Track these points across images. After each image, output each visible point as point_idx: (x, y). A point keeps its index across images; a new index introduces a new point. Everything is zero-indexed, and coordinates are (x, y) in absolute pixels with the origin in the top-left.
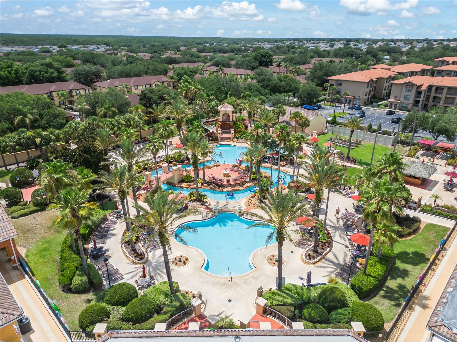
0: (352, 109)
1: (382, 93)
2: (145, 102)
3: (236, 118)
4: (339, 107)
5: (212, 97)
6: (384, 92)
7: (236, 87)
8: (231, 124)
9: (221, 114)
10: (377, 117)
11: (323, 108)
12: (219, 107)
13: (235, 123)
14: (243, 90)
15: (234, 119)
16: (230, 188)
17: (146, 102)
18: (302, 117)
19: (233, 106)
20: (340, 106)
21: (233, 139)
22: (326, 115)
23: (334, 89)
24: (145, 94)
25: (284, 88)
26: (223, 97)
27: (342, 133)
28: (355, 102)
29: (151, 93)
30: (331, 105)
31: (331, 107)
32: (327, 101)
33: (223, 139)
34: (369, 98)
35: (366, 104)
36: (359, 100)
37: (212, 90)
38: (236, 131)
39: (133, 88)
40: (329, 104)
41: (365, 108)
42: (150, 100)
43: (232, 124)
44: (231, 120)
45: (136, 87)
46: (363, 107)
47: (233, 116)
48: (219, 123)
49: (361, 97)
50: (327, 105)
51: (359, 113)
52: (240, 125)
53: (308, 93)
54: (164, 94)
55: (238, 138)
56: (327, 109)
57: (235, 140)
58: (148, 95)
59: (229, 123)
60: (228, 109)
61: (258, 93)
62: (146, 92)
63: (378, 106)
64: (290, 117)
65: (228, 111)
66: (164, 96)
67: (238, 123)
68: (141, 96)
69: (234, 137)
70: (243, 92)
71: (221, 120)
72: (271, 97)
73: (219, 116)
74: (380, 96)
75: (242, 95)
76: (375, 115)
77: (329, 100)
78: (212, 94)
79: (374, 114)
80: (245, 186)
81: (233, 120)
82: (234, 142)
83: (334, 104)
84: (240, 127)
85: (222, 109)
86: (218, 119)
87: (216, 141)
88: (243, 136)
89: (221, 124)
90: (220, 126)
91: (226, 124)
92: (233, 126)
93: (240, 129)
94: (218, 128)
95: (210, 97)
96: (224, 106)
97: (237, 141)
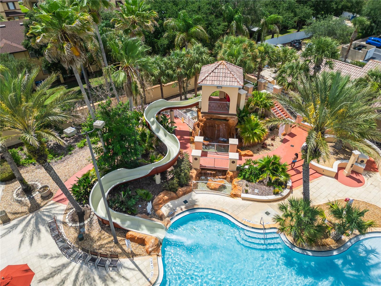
3: (248, 102)
5: (198, 28)
8: (231, 121)
12: (205, 70)
15: (243, 104)
19: (242, 64)
21: (233, 178)
38: (245, 143)
43: (233, 121)
47: (239, 95)
48: (200, 115)
55: (248, 178)
57: (240, 184)
59: (226, 120)
60: (226, 82)
65: (227, 87)
67: (253, 117)
71: (205, 108)
75: (262, 21)
81: (238, 106)
82: (235, 196)
84: (257, 131)
85: (208, 82)
86: (197, 104)
87: (180, 190)
88: (265, 176)
89: (204, 119)
90: (201, 124)
91: (217, 122)
92: (237, 129)
93: (256, 140)
94: (197, 128)
95: (193, 30)
96: (216, 71)
97: (247, 192)
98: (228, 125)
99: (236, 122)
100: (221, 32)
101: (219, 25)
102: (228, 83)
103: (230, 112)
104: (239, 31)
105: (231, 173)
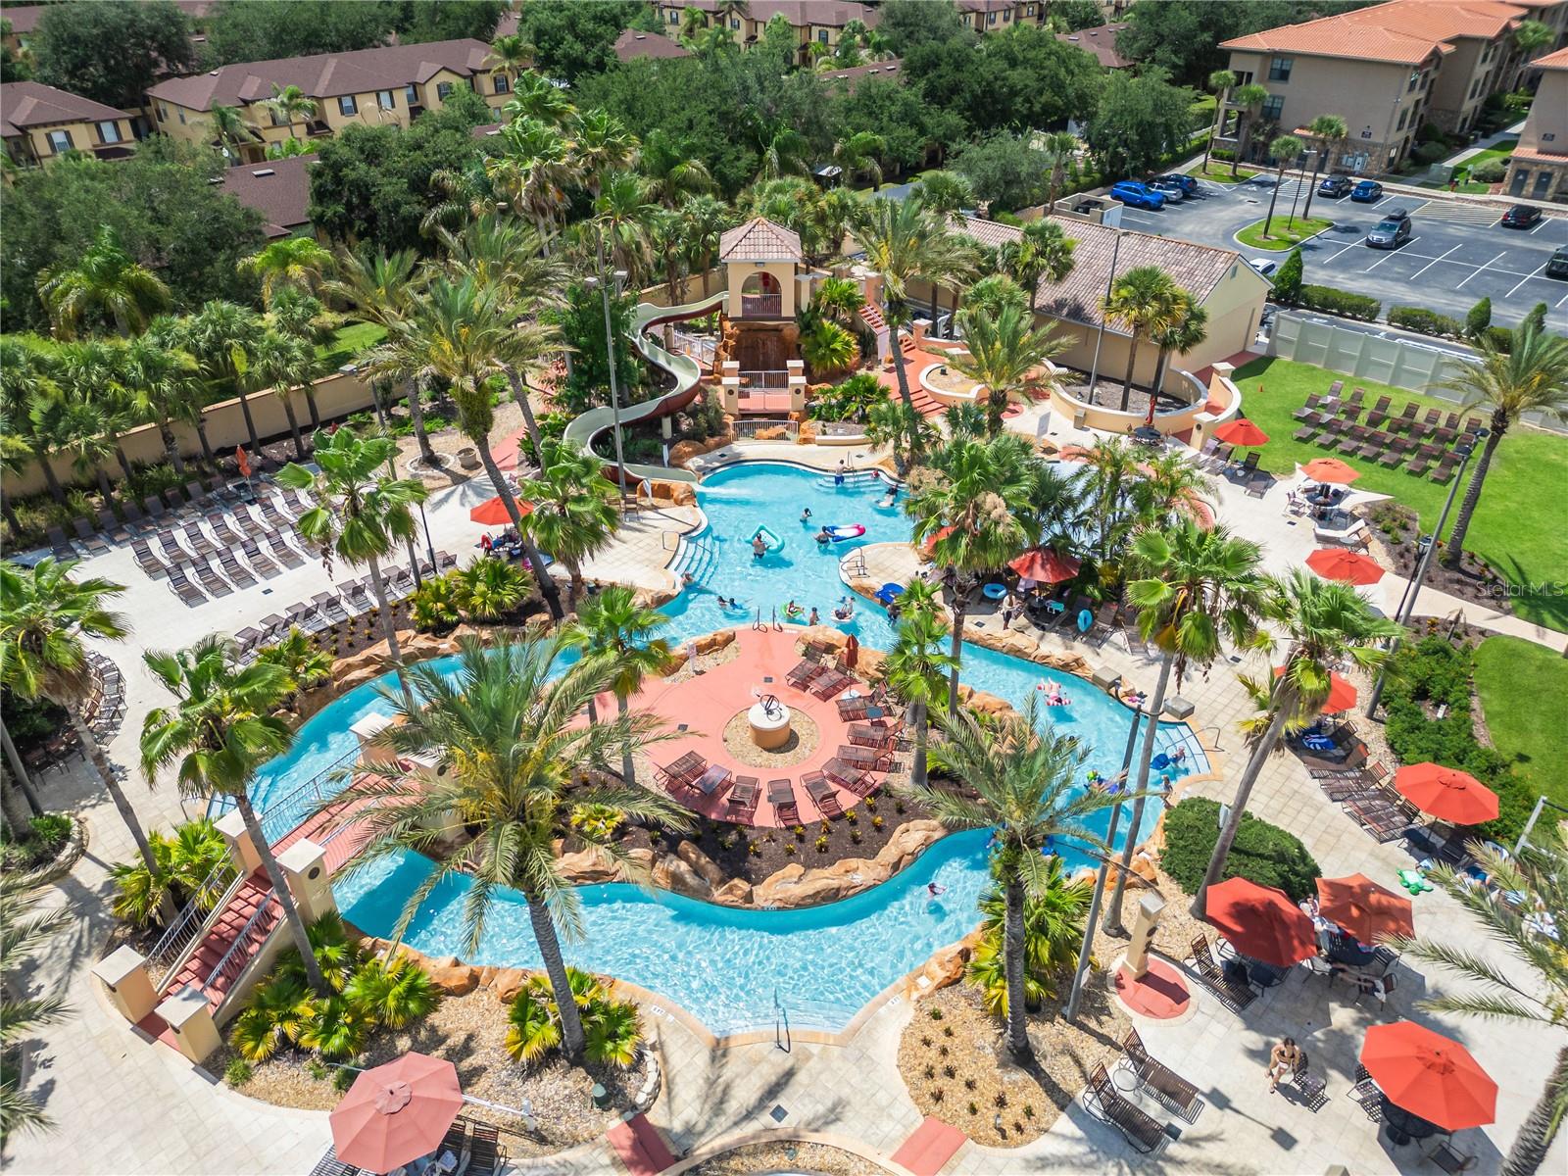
0: (1335, 197)
1: (1456, 112)
2: (341, 209)
3: (816, 296)
4: (1273, 184)
5: (694, 167)
6: (1469, 106)
7: (806, 107)
8: (787, 332)
9: (736, 280)
10: (1467, 242)
11: (1204, 196)
12: (728, 240)
13: (808, 322)
14: (838, 120)
15: (806, 300)
16: (794, 869)
17: (350, 208)
18: (1175, 298)
19: (798, 227)
20: (1274, 177)
21: (801, 420)
22: (1227, 235)
23: (1256, 98)
24: (336, 167)
25: (1027, 100)
26: (742, 164)
27: (1354, 364)
28: (1347, 160)
29: (372, 157)
30: (1235, 178)
31: (1235, 185)
32: (1214, 156)
33: (750, 422)
34: (1407, 140)
35: (1396, 172)
36: (1368, 149)
37: (691, 127)
38: (818, 372)
39: (331, 108)
40: (1226, 168)
41: (1397, 193)
42: (365, 199)
43: (792, 330)
44: (788, 310)
45: (347, 102)
46: (1385, 185)
47: (797, 284)
48: (728, 325)
49: (1377, 138)
50: (1219, 178)
51: (1382, 226)
52: (835, 335)
53: (1140, 124)
54: (438, 165)
55: (826, 416)
56: (1219, 199)
57: (813, 425)
58: (353, 175)
59: (777, 330)
60: (771, 255)
61: (913, 132)
62: (344, 153)
63: (1452, 180)
64: (1109, 302)
65: (774, 263)
66: (436, 174)
67: (826, 323)
68: (317, 174)
69: (809, 412)
70: (839, 133)
71: (735, 310)
72: (974, 151)
73: (724, 286)
74: (1446, 127)
75: (837, 148)
76: (1451, 230)
77: (1226, 153)
78: (690, 151)
79: (1445, 223)
80: (889, 853)
81: (797, 306)
82: (806, 441)
83: (1247, 169)
84: (838, 346)
85: (739, 255)
86: (719, 306)
87: (711, 441)
88: (853, 407)
89: (736, 331)
90: (731, 342)
91: (761, 335)
92: (799, 346)
93: (836, 362)
94: (722, 352)
95: (681, 169)
96: (751, 235)
97: (824, 433)
98: (781, 340)
99: (797, 332)
100: (745, 174)
101: (738, 159)
102: (775, 256)
103: (784, 314)
104: (787, 168)
105: (796, 414)
